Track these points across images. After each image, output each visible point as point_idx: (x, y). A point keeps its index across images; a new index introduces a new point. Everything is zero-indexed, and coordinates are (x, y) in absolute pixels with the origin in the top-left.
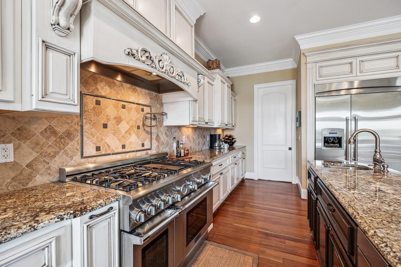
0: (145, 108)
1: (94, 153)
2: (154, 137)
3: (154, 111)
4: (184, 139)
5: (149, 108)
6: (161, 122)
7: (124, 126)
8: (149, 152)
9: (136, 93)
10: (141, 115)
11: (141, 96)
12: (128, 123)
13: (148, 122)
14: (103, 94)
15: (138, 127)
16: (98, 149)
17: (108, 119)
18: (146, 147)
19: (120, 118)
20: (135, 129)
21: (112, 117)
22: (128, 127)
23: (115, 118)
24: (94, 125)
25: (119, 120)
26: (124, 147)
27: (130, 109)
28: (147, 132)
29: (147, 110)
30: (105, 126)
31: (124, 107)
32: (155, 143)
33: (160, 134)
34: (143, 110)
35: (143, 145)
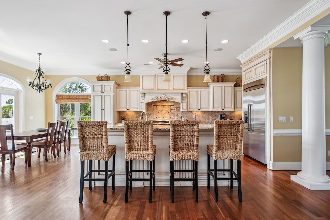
0: (171, 106)
1: (156, 118)
2: (175, 115)
3: (175, 107)
4: (194, 116)
5: (173, 106)
6: (179, 110)
7: (164, 112)
8: (173, 119)
9: (168, 102)
10: (170, 109)
11: (170, 103)
12: (165, 111)
13: (173, 111)
14: (158, 105)
15: (169, 112)
16: (157, 117)
17: (159, 111)
18: (172, 118)
19: (162, 110)
20: (168, 113)
21: (160, 110)
22: (165, 112)
23: (161, 110)
24: (156, 112)
25: (162, 111)
26: (164, 117)
27: (166, 107)
28: (172, 114)
29: (172, 107)
30: (158, 112)
31: (164, 107)
32: (176, 118)
33: (178, 114)
34: (171, 107)
35: (171, 117)
